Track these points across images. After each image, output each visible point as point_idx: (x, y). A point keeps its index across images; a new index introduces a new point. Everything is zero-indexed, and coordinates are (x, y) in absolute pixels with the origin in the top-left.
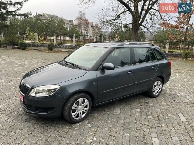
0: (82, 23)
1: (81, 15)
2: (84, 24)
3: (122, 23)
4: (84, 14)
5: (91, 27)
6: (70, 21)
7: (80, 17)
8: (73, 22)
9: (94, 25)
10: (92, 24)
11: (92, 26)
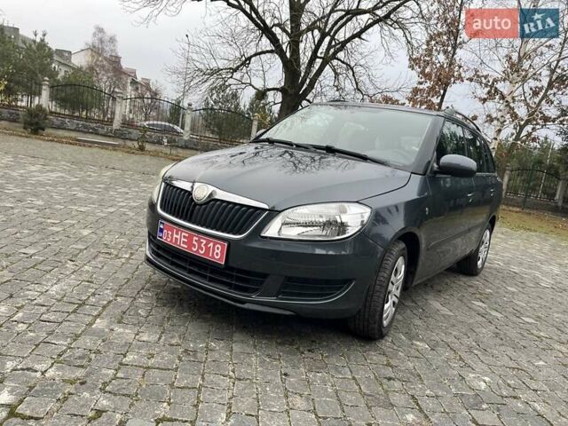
0: (103, 66)
1: (101, 41)
2: (108, 71)
3: (251, 85)
4: (112, 40)
5: (129, 84)
6: (60, 52)
7: (96, 45)
8: (69, 59)
9: (139, 79)
10: (131, 74)
11: (134, 82)
